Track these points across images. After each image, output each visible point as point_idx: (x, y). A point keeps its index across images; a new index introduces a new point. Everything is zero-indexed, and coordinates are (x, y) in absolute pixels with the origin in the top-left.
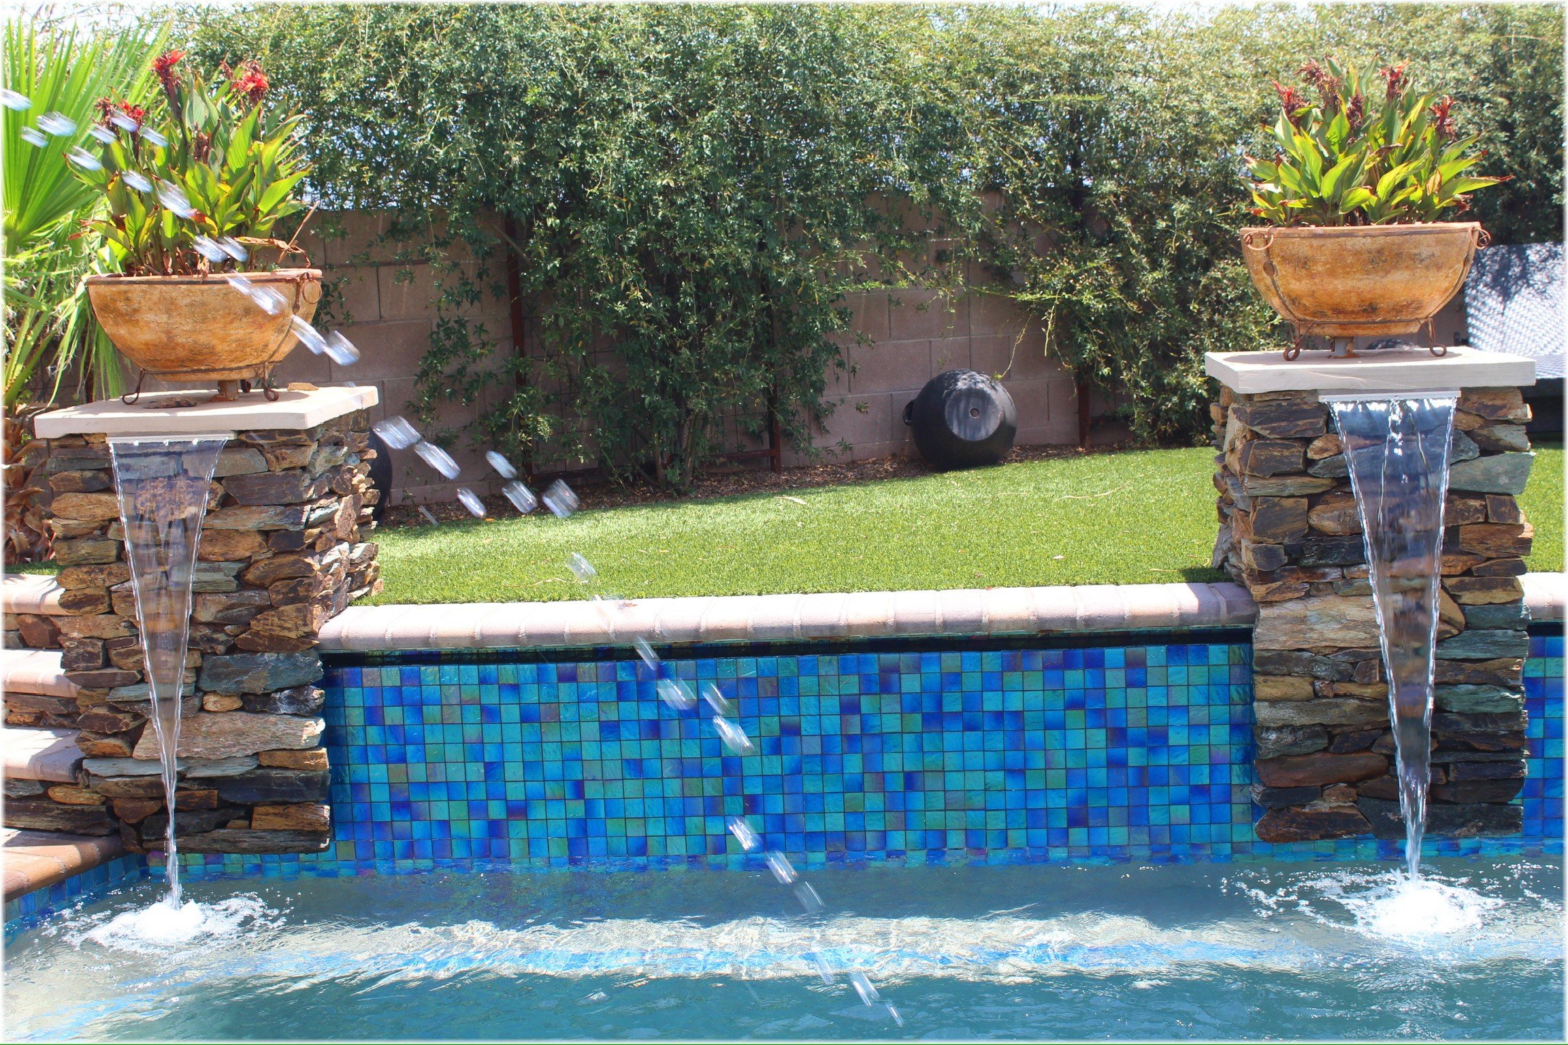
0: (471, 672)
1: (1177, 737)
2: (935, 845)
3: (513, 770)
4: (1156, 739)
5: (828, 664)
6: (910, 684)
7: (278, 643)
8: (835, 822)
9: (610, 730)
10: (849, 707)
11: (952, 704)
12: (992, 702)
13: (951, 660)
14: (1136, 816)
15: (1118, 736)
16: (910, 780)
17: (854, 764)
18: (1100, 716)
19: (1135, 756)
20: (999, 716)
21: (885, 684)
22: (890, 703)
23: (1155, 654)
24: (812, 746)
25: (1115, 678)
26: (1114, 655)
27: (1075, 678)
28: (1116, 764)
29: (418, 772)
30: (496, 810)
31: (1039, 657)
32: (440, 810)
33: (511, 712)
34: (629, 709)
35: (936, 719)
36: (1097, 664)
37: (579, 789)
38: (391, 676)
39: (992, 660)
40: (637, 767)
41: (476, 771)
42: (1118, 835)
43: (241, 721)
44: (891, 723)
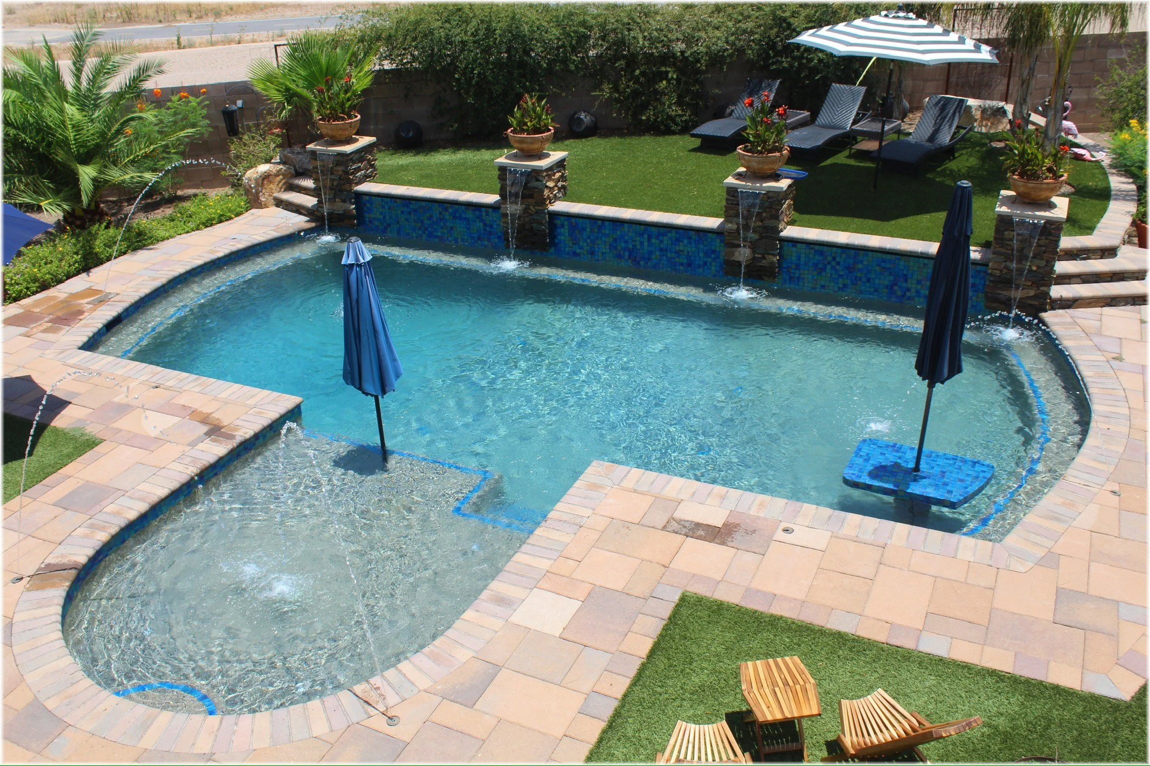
0: (380, 199)
1: (495, 226)
2: (456, 240)
3: (388, 218)
4: (491, 226)
5: (436, 205)
6: (450, 210)
7: (346, 191)
8: (439, 234)
9: (403, 212)
10: (441, 213)
11: (458, 215)
12: (464, 215)
13: (456, 207)
14: (489, 240)
15: (485, 225)
16: (452, 228)
17: (442, 224)
18: (482, 221)
19: (488, 229)
20: (465, 218)
21: (446, 209)
22: (447, 214)
23: (490, 210)
24: (435, 220)
25: (484, 214)
26: (483, 209)
27: (477, 213)
28: (485, 230)
29: (373, 216)
30: (385, 224)
31: (471, 208)
32: (377, 223)
33: (387, 207)
34: (405, 209)
35: (455, 217)
36: (480, 211)
37: (398, 222)
38: (367, 198)
39: (463, 207)
40: (407, 220)
41: (382, 217)
42: (486, 243)
43: (341, 204)
44: (447, 217)
